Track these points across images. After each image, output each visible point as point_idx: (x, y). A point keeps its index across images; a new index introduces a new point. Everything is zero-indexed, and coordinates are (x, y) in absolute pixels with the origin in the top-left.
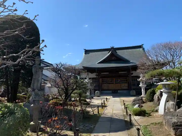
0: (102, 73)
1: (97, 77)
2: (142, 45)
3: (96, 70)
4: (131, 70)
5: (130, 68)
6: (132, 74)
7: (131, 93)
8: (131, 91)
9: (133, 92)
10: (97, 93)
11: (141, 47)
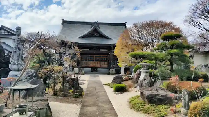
2: (126, 23)
4: (112, 49)
6: (113, 52)
7: (111, 72)
8: (111, 69)
9: (113, 71)
10: (76, 70)
11: (124, 24)
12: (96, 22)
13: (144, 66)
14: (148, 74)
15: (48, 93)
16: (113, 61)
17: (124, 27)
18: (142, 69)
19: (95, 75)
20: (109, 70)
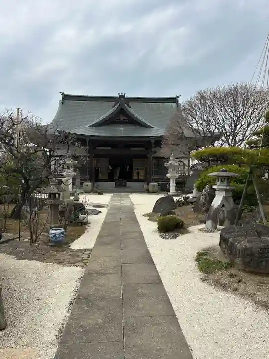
0: (97, 148)
1: (89, 154)
2: (178, 97)
3: (87, 140)
4: (153, 145)
5: (153, 141)
6: (155, 152)
7: (151, 189)
8: (151, 184)
9: (154, 186)
10: (87, 186)
11: (175, 100)
12: (123, 95)
13: (222, 179)
14: (230, 194)
15: (20, 237)
16: (155, 168)
17: (174, 105)
18: (218, 184)
19: (122, 194)
20: (148, 185)
